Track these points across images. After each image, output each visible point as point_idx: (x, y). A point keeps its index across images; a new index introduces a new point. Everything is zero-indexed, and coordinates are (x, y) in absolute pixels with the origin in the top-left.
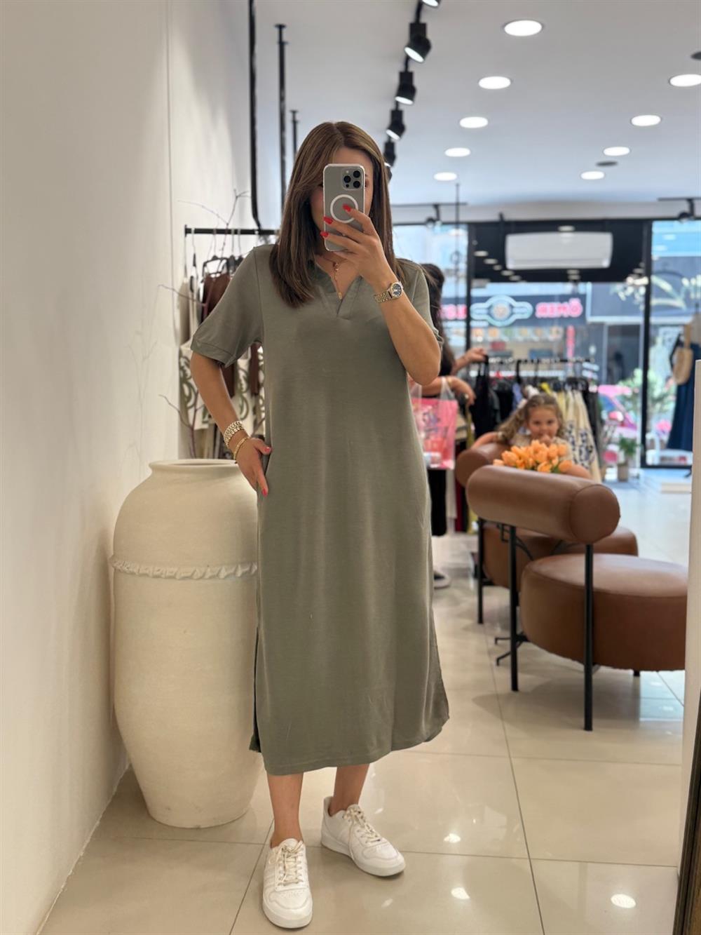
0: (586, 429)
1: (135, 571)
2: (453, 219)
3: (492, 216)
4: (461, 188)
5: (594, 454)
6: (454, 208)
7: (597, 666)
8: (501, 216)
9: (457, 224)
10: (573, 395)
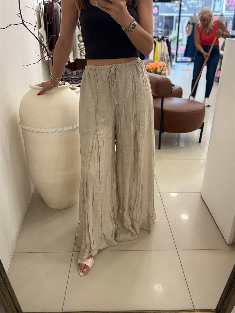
0: (167, 54)
5: (169, 62)
10: (164, 42)
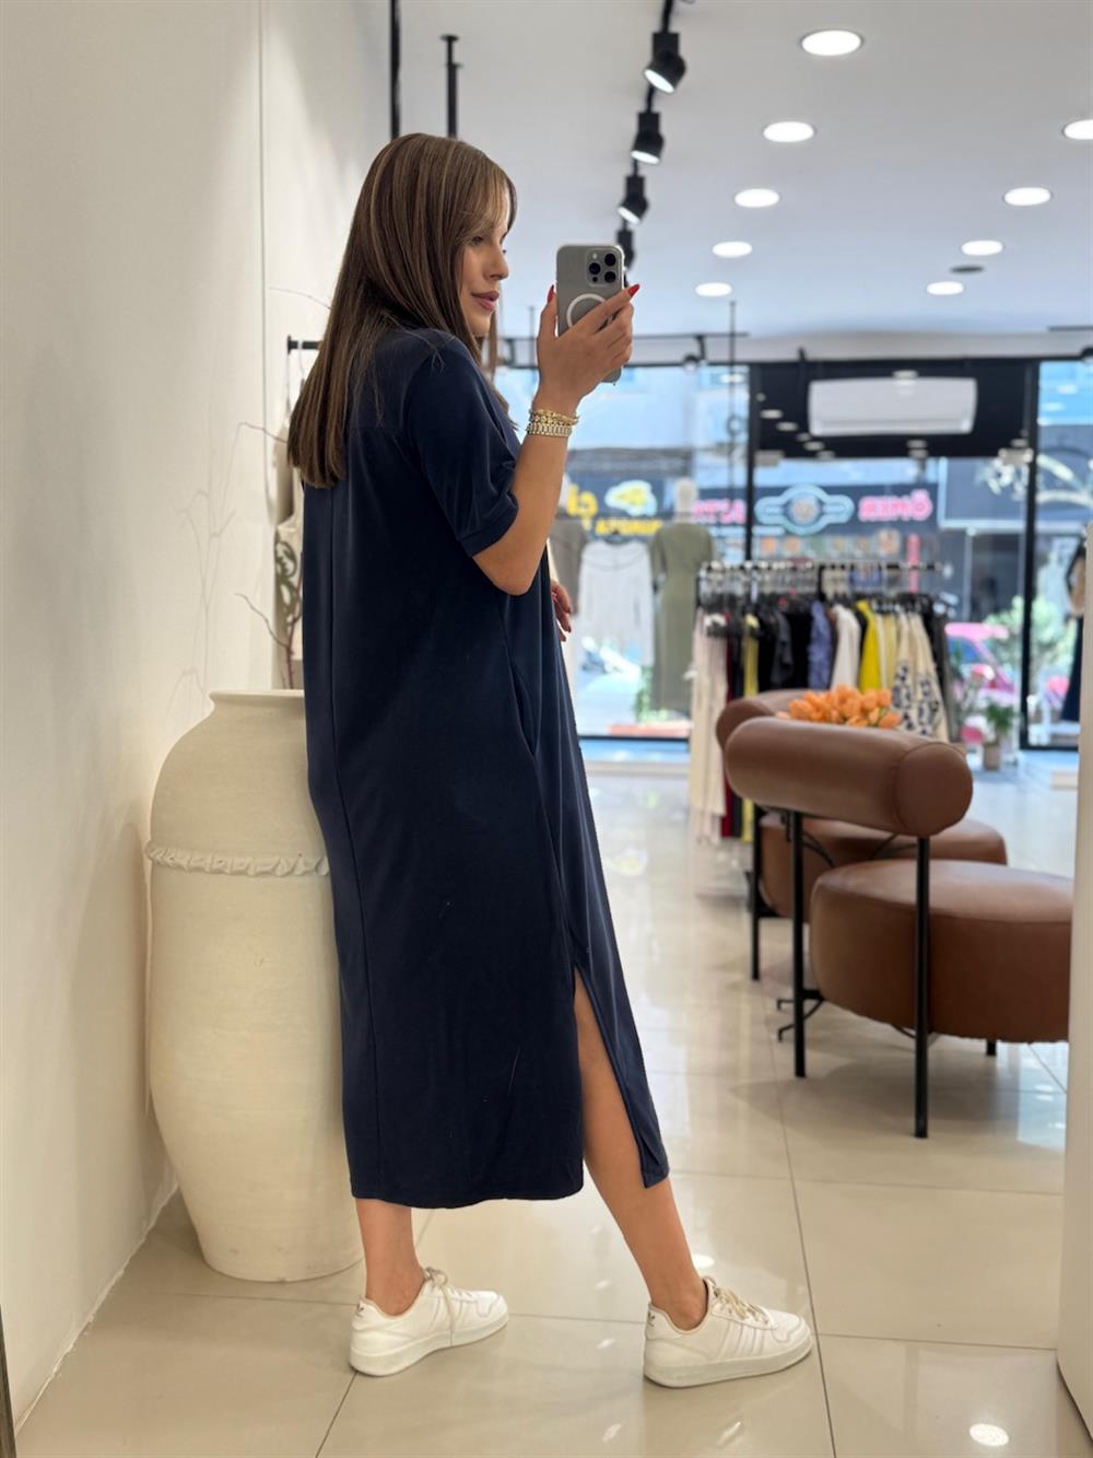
0: (928, 674)
1: (184, 863)
2: (725, 357)
3: (789, 354)
4: (738, 308)
5: (941, 714)
6: (726, 341)
7: (934, 1034)
8: (802, 353)
9: (732, 363)
10: (908, 619)
